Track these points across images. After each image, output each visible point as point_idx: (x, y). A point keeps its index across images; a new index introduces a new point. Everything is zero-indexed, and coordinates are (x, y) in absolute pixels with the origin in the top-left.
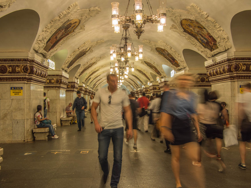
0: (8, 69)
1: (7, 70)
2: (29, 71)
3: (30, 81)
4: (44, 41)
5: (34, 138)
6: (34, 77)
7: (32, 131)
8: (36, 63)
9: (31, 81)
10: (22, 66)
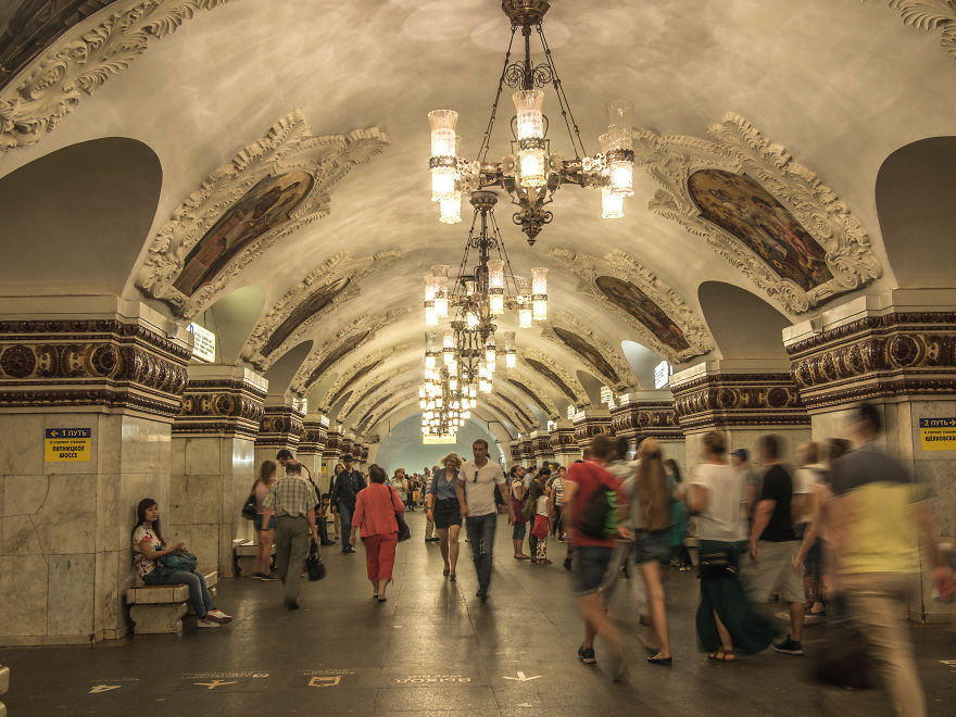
0: (39, 361)
1: (32, 363)
2: (116, 367)
3: (120, 406)
4: (175, 254)
5: (129, 624)
6: (136, 390)
7: (124, 598)
8: (143, 336)
9: (125, 406)
10: (93, 347)
